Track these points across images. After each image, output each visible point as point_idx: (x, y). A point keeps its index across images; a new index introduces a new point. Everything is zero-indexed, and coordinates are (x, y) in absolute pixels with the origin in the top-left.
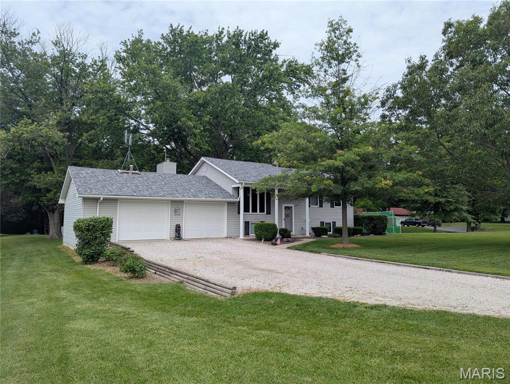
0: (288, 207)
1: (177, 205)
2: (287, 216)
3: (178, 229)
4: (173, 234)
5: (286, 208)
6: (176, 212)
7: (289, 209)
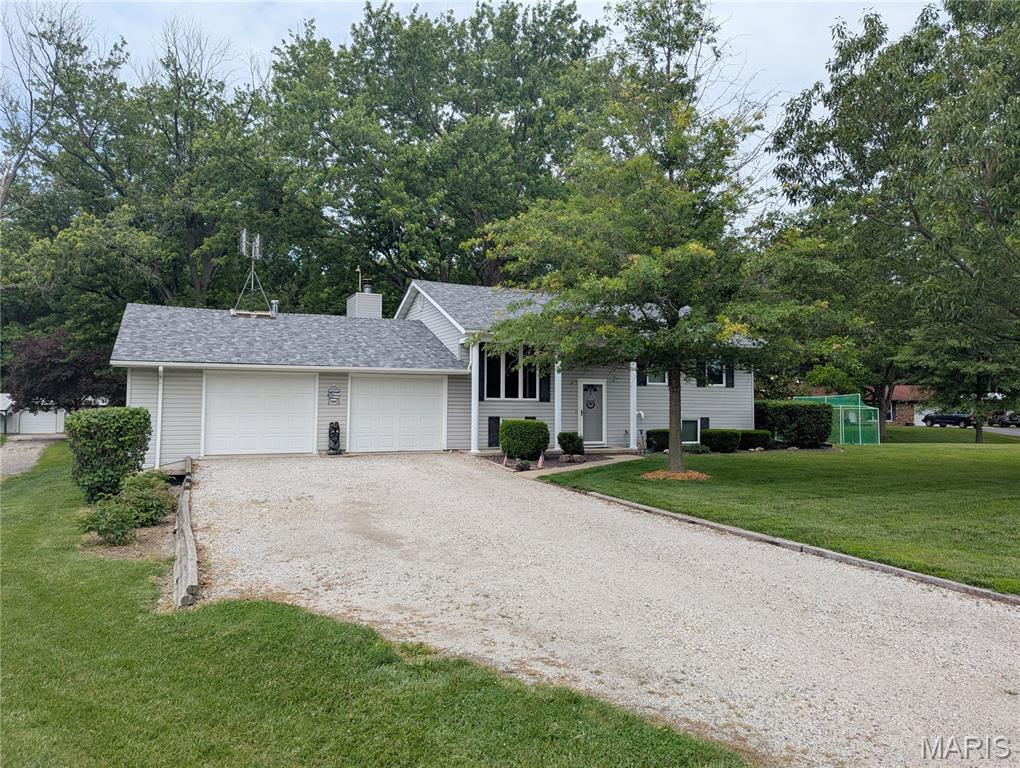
0: (592, 386)
1: (333, 382)
2: (589, 405)
3: (335, 432)
4: (325, 443)
5: (587, 388)
6: (332, 397)
7: (595, 390)
